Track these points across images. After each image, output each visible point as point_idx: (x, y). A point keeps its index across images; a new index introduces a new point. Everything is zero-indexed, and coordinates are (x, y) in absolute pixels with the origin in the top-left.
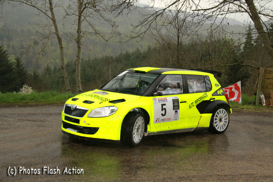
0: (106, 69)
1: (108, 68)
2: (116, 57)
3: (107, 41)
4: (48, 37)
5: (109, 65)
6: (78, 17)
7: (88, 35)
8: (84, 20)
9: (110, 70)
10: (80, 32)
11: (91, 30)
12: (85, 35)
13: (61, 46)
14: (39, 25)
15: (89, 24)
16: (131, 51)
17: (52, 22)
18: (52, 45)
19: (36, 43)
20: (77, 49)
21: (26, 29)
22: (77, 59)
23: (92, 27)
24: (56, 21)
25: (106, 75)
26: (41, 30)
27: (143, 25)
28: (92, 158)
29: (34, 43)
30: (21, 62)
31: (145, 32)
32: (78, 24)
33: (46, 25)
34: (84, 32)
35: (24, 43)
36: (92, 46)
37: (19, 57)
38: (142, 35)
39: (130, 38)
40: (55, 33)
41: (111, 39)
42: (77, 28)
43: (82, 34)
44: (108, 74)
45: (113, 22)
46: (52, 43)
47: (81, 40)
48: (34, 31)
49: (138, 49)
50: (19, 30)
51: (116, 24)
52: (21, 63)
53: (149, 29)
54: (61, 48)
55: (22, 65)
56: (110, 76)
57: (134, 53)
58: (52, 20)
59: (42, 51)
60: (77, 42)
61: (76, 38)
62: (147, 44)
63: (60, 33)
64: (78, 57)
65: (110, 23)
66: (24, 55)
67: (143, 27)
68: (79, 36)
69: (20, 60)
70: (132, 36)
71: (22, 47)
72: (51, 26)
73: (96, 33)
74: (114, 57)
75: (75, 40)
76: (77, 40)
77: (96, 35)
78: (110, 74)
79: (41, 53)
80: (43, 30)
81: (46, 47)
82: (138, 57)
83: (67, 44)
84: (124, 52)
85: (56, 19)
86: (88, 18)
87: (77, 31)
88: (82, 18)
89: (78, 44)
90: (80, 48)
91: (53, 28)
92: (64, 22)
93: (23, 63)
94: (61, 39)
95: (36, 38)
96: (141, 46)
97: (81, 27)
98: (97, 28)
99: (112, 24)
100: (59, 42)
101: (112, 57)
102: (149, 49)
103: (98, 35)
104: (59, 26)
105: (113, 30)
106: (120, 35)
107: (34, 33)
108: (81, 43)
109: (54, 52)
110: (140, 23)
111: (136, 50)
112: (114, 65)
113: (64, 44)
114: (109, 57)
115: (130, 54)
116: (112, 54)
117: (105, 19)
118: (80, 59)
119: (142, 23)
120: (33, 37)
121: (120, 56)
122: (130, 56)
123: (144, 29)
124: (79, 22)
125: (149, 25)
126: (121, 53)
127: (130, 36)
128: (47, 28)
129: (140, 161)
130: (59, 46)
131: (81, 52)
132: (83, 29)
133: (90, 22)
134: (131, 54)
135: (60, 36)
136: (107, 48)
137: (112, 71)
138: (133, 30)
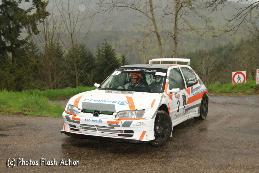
0: (199, 62)
1: (201, 61)
2: (209, 51)
3: (201, 36)
4: (149, 35)
5: (202, 57)
6: (174, 16)
7: (183, 32)
8: (180, 18)
9: (204, 63)
10: (176, 29)
11: (186, 26)
12: (181, 31)
13: (159, 43)
14: (141, 25)
15: (185, 21)
16: (223, 44)
17: (152, 22)
18: (151, 42)
19: (138, 41)
20: (174, 45)
21: (129, 30)
22: (174, 54)
23: (188, 24)
24: (156, 20)
25: (200, 68)
26: (142, 30)
27: (237, 19)
28: (191, 143)
29: (137, 41)
30: (126, 58)
31: (239, 25)
32: (174, 22)
33: (147, 25)
34: (180, 29)
35: (128, 42)
36: (186, 41)
37: (124, 54)
38: (236, 28)
39: (224, 32)
40: (155, 31)
41: (204, 34)
42: (174, 25)
43: (178, 31)
44: (202, 67)
45: (207, 17)
46: (151, 41)
47: (177, 37)
48: (136, 31)
49: (230, 42)
50: (124, 31)
51: (211, 19)
52: (126, 60)
53: (243, 21)
54: (160, 44)
55: (126, 61)
56: (204, 68)
57: (226, 46)
58: (152, 20)
59: (144, 48)
60: (174, 38)
61: (173, 35)
62: (240, 37)
63: (159, 31)
64: (175, 52)
65: (204, 19)
66: (128, 52)
67: (237, 20)
68: (175, 33)
69: (125, 57)
70: (226, 29)
71: (126, 46)
72: (151, 25)
73: (191, 29)
74: (207, 51)
75: (172, 37)
76: (174, 36)
77: (191, 31)
78: (204, 67)
79: (143, 50)
80: (145, 29)
81: (147, 44)
82: (230, 50)
83: (164, 40)
84: (217, 46)
85: (155, 19)
86: (184, 16)
87: (174, 29)
88: (179, 16)
89: (174, 40)
90: (177, 43)
91: (153, 27)
92: (162, 21)
93: (128, 59)
94: (160, 37)
95: (137, 37)
96: (234, 39)
97: (178, 25)
98: (192, 25)
99: (207, 19)
100: (158, 39)
101: (205, 51)
102: (242, 41)
103: (193, 31)
104: (158, 25)
105: (207, 25)
106: (214, 29)
107: (136, 32)
108: (178, 39)
109: (153, 49)
110: (234, 16)
111: (229, 43)
112: (208, 58)
113: (162, 41)
114: (202, 51)
115: (222, 47)
116: (205, 48)
117: (200, 16)
118: (176, 53)
119: (236, 17)
120: (135, 37)
121: (213, 50)
122: (222, 49)
123: (237, 23)
124: (176, 21)
125: (243, 18)
126: (214, 47)
127: (224, 30)
128: (148, 27)
129: (237, 147)
130: (157, 43)
131: (177, 47)
132: (179, 26)
133: (186, 20)
134: (224, 47)
135: (158, 34)
136: (201, 43)
137: (205, 64)
138: (227, 24)
